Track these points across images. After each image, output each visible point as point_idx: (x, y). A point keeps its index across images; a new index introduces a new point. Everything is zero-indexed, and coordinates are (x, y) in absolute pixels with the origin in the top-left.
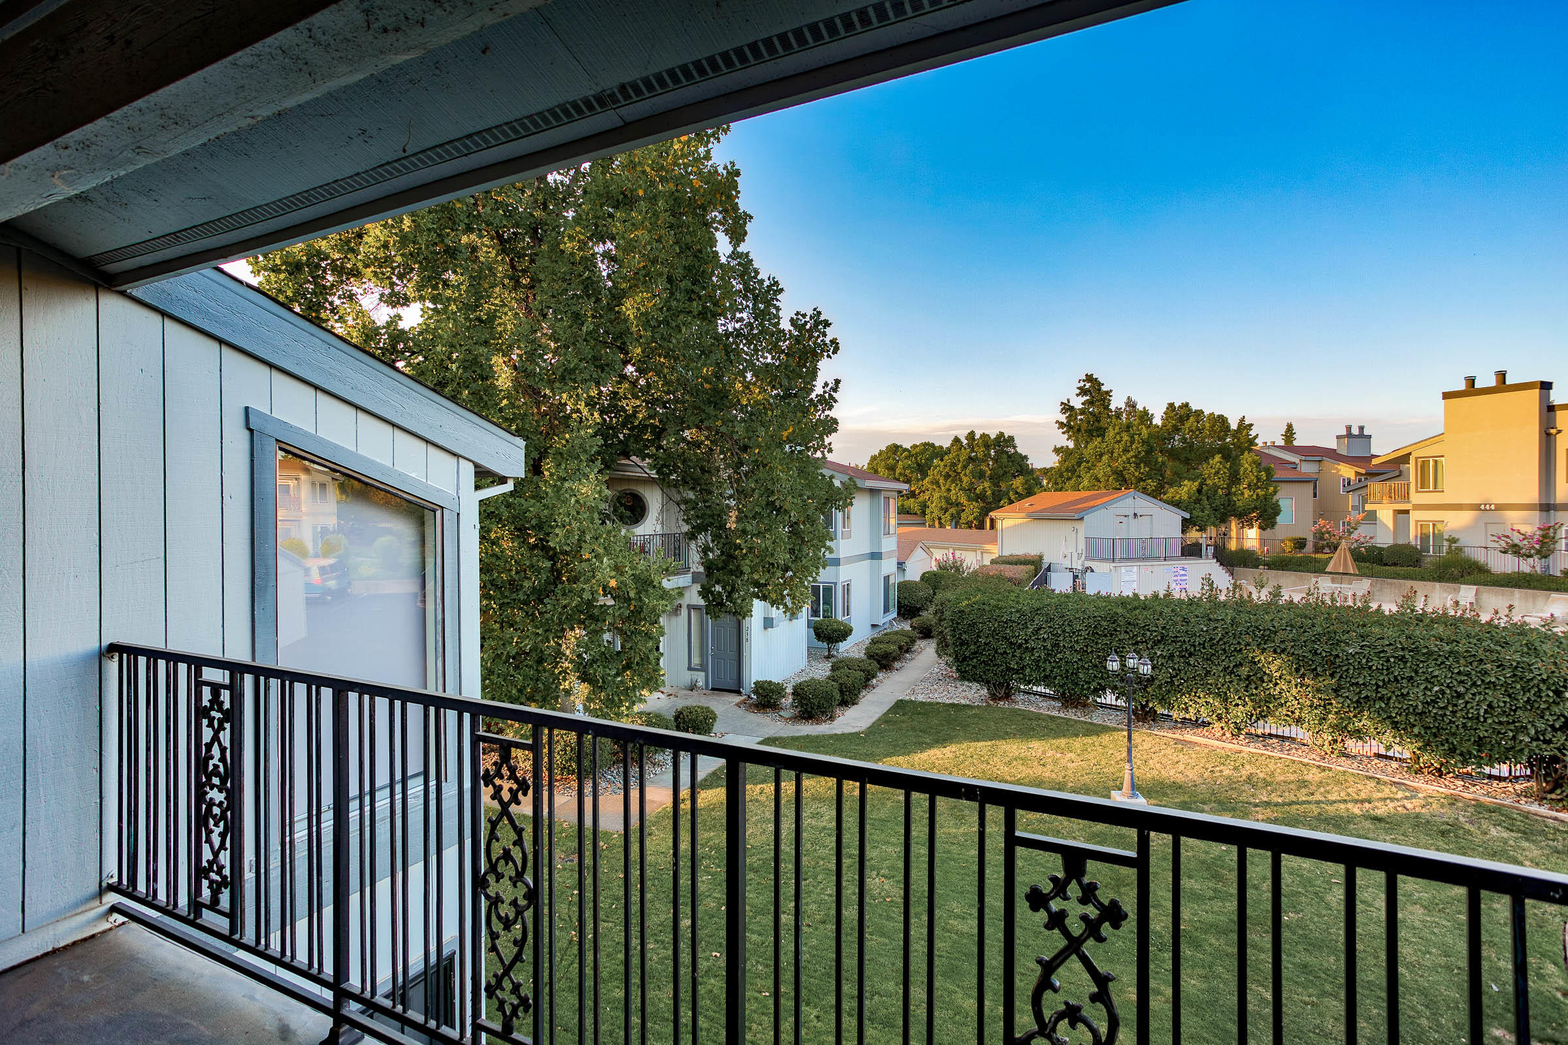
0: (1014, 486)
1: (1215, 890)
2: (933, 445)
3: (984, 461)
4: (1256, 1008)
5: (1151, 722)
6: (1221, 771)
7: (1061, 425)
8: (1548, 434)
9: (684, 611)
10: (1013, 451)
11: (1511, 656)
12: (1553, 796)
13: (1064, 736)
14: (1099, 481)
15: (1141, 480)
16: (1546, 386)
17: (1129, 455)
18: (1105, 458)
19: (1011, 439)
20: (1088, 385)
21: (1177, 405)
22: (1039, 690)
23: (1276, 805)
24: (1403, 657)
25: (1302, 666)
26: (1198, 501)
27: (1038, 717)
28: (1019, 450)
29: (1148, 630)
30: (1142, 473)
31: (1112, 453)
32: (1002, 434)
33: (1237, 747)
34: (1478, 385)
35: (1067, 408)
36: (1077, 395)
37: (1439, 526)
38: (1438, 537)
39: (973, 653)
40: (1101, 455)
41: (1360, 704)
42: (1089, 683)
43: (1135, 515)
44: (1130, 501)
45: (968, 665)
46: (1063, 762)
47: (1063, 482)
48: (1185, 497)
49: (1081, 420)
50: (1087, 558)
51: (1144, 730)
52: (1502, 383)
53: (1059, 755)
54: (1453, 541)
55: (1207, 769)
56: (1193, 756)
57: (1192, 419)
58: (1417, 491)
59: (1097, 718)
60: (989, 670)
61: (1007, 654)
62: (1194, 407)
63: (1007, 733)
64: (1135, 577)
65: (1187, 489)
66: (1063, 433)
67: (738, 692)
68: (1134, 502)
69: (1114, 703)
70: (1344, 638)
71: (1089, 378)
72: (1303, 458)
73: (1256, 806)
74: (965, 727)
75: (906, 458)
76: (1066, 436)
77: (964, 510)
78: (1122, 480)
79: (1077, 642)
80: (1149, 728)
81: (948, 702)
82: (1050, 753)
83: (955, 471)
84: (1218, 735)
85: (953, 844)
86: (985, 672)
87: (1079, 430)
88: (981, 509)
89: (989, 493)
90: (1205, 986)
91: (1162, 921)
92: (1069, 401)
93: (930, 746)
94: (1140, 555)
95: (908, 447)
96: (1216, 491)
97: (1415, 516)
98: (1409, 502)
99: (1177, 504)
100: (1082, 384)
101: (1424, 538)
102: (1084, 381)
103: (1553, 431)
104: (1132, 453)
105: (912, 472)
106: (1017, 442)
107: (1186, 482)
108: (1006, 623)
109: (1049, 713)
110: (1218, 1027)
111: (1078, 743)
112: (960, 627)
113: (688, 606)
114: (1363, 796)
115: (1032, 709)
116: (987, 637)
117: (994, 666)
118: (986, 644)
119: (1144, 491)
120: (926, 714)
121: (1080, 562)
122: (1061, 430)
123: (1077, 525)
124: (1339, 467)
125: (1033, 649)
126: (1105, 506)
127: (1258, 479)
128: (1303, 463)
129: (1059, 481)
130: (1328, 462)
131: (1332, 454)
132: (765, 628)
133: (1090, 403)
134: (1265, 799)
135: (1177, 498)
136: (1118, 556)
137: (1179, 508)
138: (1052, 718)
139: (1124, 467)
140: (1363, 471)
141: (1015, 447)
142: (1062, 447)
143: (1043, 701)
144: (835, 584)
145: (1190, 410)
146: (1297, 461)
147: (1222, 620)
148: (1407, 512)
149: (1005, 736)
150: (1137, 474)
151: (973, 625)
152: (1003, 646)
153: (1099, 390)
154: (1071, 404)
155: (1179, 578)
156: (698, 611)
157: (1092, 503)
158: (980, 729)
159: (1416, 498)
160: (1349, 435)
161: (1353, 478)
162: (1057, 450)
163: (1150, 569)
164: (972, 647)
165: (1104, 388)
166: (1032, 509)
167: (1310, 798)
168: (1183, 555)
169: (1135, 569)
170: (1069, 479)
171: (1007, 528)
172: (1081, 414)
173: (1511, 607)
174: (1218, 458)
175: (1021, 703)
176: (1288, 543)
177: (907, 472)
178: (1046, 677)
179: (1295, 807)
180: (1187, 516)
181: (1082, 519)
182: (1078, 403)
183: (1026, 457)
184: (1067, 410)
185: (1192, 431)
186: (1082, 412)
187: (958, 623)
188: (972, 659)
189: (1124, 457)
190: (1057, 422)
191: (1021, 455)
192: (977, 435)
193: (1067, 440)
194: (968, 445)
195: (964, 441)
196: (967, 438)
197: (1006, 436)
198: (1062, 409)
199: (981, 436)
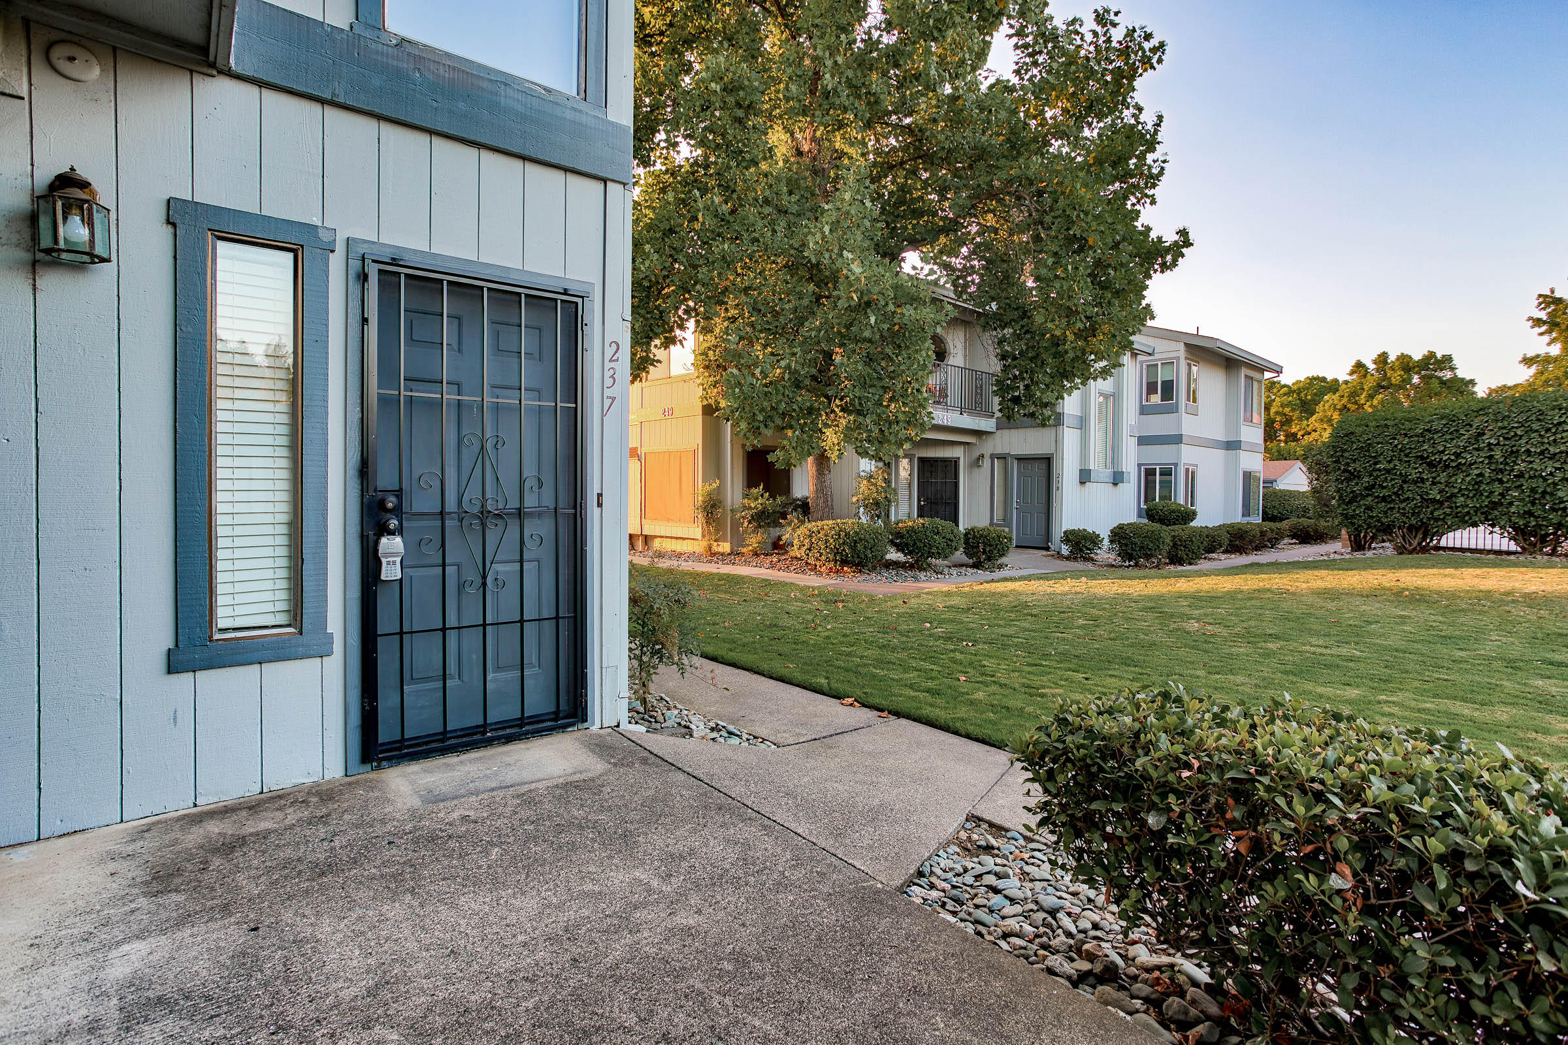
2: (1324, 379)
3: (1400, 388)
7: (1538, 323)
9: (987, 463)
10: (1449, 374)
19: (1448, 359)
28: (1460, 374)
32: (1432, 355)
35: (1548, 300)
39: (1366, 488)
61: (1423, 480)
66: (1541, 334)
67: (1048, 549)
75: (1285, 394)
76: (1546, 338)
83: (1356, 403)
86: (1386, 513)
92: (1552, 291)
95: (1290, 384)
105: (1293, 410)
106: (1456, 362)
108: (1422, 435)
112: (1346, 454)
113: (992, 457)
116: (1389, 462)
118: (1388, 471)
122: (1537, 330)
132: (1082, 483)
141: (1452, 369)
142: (1538, 356)
144: (1176, 465)
152: (1417, 470)
154: (1557, 295)
156: (1001, 461)
162: (1528, 361)
177: (1287, 410)
178: (1493, 505)
183: (1471, 382)
184: (1548, 305)
190: (1530, 319)
191: (1463, 379)
192: (1392, 358)
193: (1549, 344)
194: (1377, 370)
195: (1371, 366)
196: (1375, 362)
197: (1439, 356)
198: (1540, 304)
199: (1398, 358)
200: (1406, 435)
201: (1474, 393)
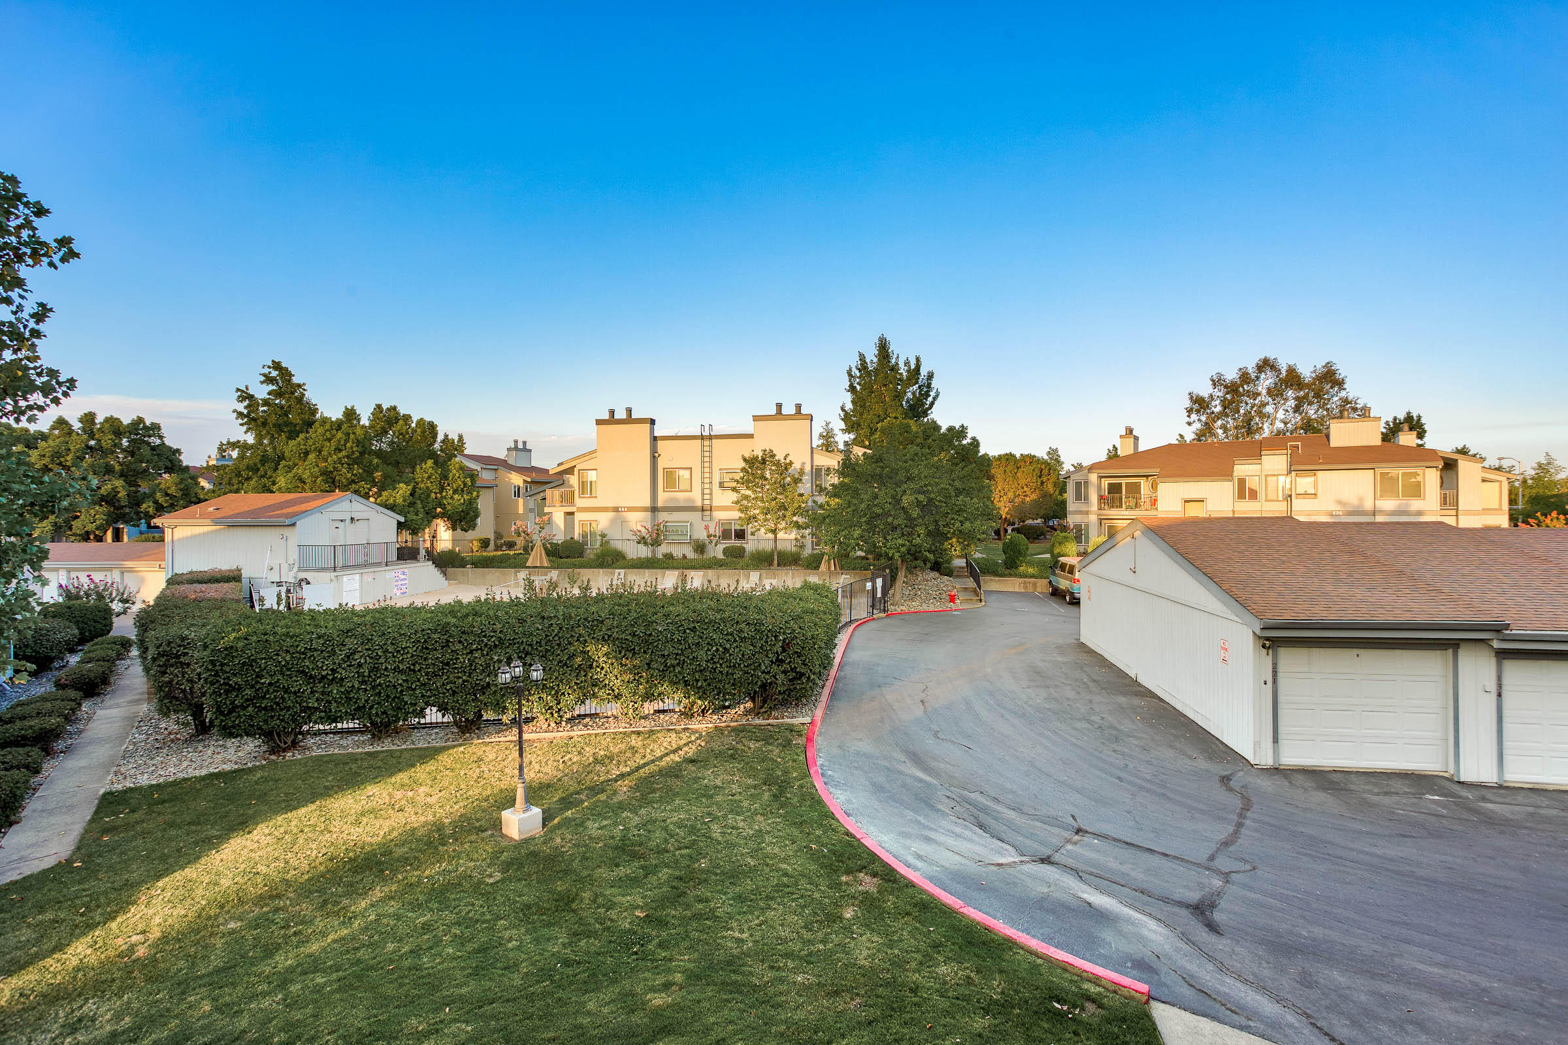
0: (162, 486)
1: (642, 867)
3: (110, 452)
4: (738, 950)
5: (477, 731)
6: (570, 759)
7: (240, 415)
8: (654, 457)
10: (158, 442)
11: (753, 616)
12: (764, 710)
13: (400, 771)
14: (304, 483)
15: (353, 482)
16: (653, 422)
17: (340, 455)
18: (311, 456)
19: (155, 427)
20: (274, 373)
21: (385, 407)
22: (345, 726)
23: (629, 774)
24: (695, 627)
25: (624, 649)
26: (412, 504)
27: (354, 758)
28: (168, 442)
29: (485, 636)
30: (355, 475)
31: (320, 452)
32: (140, 420)
33: (565, 734)
34: (617, 416)
35: (245, 396)
36: (262, 383)
37: (594, 525)
38: (593, 534)
40: (307, 453)
41: (663, 674)
42: (415, 704)
43: (352, 519)
44: (345, 505)
45: (239, 717)
46: (421, 799)
47: (240, 482)
48: (400, 501)
49: (264, 411)
50: (300, 570)
51: (476, 741)
52: (629, 420)
53: (410, 794)
54: (603, 536)
55: (558, 761)
56: (539, 752)
57: (401, 422)
58: (580, 497)
59: (420, 741)
60: (272, 717)
62: (403, 411)
63: (326, 788)
64: (357, 586)
65: (403, 490)
66: (242, 425)
68: (346, 505)
69: (440, 720)
70: (653, 619)
71: (277, 366)
72: (484, 466)
73: (616, 781)
74: (263, 797)
76: (244, 429)
77: (77, 517)
78: (331, 483)
79: (401, 662)
80: (478, 738)
81: (204, 772)
82: (398, 795)
84: (545, 727)
85: (357, 949)
86: (265, 721)
87: (264, 424)
88: (109, 514)
89: (122, 494)
90: (696, 955)
91: (626, 918)
92: (247, 389)
93: (224, 837)
94: (361, 560)
96: (429, 496)
97: (578, 517)
98: (574, 506)
99: (392, 508)
100: (266, 370)
101: (584, 536)
102: (269, 367)
103: (656, 455)
104: (344, 453)
106: (164, 431)
107: (401, 485)
108: (303, 653)
109: (360, 750)
110: (728, 984)
111: (421, 772)
114: (675, 746)
115: (336, 751)
116: (272, 675)
117: (281, 710)
118: (270, 684)
119: (356, 492)
120: (174, 799)
121: (292, 574)
122: (240, 421)
123: (287, 532)
124: (511, 476)
125: (342, 679)
126: (319, 510)
127: (465, 484)
128: (484, 471)
129: (235, 481)
130: (502, 472)
131: (503, 463)
133: (278, 394)
134: (618, 773)
135: (391, 501)
136: (340, 563)
137: (394, 511)
138: (369, 754)
139: (334, 467)
140: (529, 480)
141: (161, 437)
142: (239, 442)
143: (342, 738)
145: (398, 413)
146: (479, 469)
147: (555, 616)
148: (572, 514)
149: (327, 792)
150: (349, 475)
151: (251, 663)
152: (298, 683)
153: (289, 381)
154: (251, 392)
155: (400, 583)
157: (303, 507)
158: (286, 794)
159: (580, 502)
160: (516, 448)
161: (521, 485)
162: (229, 445)
163: (372, 576)
164: (248, 692)
165: (295, 380)
166: (219, 514)
167: (645, 760)
168: (398, 559)
169: (357, 577)
170: (248, 479)
171: (181, 540)
172: (263, 405)
173: (738, 581)
174: (430, 463)
175: (315, 748)
176: (474, 542)
178: (358, 709)
179: (642, 771)
180: (402, 519)
181: (294, 525)
182: (261, 392)
183: (178, 451)
184: (246, 399)
185: (401, 434)
186: (266, 402)
187: (222, 665)
188: (244, 708)
189: (334, 457)
190: (235, 411)
191: (170, 448)
192: (99, 419)
193: (246, 433)
194: (83, 429)
195: (77, 425)
196: (81, 421)
197: (148, 423)
198: (239, 397)
199: (107, 420)
200: (287, 651)
201: (181, 461)
